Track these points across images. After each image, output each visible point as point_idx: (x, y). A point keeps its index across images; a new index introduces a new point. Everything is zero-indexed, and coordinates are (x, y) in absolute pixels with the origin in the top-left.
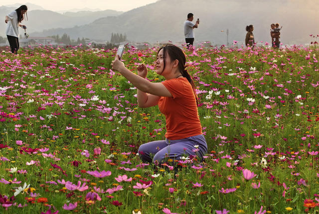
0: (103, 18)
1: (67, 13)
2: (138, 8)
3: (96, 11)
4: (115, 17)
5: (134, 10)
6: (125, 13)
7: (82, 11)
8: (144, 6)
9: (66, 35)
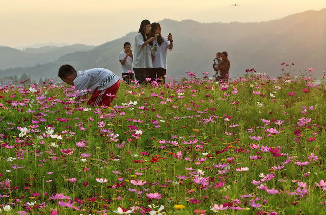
0: (70, 54)
1: (28, 49)
2: (112, 41)
3: (62, 46)
4: (85, 53)
5: (108, 44)
6: (97, 47)
7: (45, 47)
8: (120, 39)
9: (26, 75)
